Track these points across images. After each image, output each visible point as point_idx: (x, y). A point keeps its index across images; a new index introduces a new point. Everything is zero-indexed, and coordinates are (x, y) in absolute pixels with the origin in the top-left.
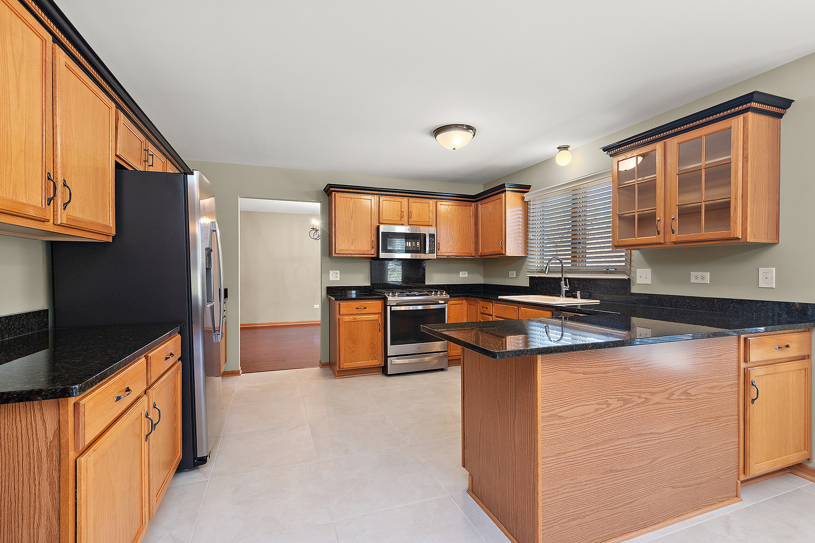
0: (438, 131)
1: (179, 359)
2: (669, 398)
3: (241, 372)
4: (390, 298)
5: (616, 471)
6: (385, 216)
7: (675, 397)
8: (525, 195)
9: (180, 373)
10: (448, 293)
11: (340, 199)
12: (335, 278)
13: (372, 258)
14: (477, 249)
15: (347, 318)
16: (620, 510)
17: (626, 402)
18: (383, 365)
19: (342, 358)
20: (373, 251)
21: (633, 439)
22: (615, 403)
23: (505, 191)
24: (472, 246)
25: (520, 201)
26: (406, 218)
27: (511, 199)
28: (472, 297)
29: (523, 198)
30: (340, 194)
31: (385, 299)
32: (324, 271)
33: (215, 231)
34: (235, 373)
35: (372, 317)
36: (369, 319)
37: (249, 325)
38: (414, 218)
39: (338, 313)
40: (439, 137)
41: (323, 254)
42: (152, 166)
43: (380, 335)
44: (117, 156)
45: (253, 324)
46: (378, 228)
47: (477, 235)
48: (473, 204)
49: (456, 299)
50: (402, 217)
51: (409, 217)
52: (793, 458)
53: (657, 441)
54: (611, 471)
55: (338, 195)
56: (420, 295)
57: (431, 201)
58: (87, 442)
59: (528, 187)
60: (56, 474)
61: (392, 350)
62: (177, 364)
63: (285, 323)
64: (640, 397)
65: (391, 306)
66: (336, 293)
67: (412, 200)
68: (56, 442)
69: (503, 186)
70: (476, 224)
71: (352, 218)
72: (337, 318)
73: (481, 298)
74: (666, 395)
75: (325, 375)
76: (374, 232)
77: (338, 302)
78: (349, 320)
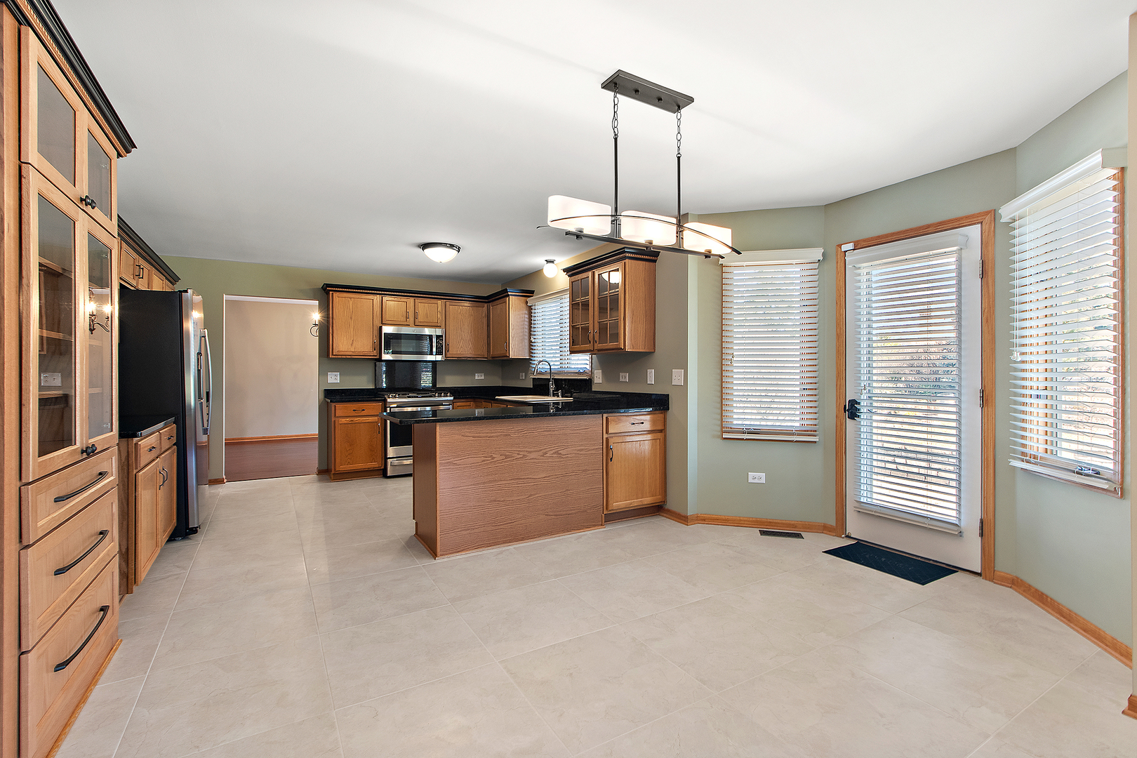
0: (425, 246)
1: (174, 445)
2: (543, 456)
3: (225, 481)
4: (389, 400)
5: (499, 501)
6: (387, 317)
7: (548, 455)
8: (528, 299)
9: (175, 454)
10: (452, 394)
11: (338, 299)
12: (334, 380)
13: (376, 359)
14: (489, 351)
15: (343, 420)
16: (502, 527)
17: (507, 457)
18: (383, 468)
19: (338, 461)
20: (375, 353)
21: (513, 481)
22: (498, 457)
23: (508, 295)
24: (485, 348)
25: (524, 305)
26: (411, 319)
27: (514, 304)
28: (479, 398)
29: (527, 302)
30: (338, 293)
31: (385, 401)
32: (323, 373)
33: (205, 337)
34: (221, 481)
35: (371, 419)
36: (370, 421)
37: (233, 439)
38: (421, 318)
39: (333, 415)
40: (426, 250)
41: (320, 356)
42: (142, 278)
43: (380, 436)
44: (120, 278)
45: (238, 439)
46: (381, 328)
47: (489, 336)
48: (486, 305)
49: (463, 400)
50: (407, 318)
51: (415, 318)
52: (647, 500)
53: (532, 484)
54: (495, 501)
55: (335, 295)
56: (422, 397)
57: (439, 302)
58: (142, 465)
59: (532, 292)
60: (126, 480)
61: (391, 452)
62: (173, 448)
63: (282, 437)
64: (518, 454)
65: (391, 408)
66: (332, 396)
67: (418, 300)
68: (126, 463)
69: (506, 291)
70: (488, 326)
71: (351, 318)
72: (333, 420)
73: (483, 398)
74: (541, 453)
75: (320, 480)
76: (376, 333)
77: (333, 404)
78: (346, 422)
